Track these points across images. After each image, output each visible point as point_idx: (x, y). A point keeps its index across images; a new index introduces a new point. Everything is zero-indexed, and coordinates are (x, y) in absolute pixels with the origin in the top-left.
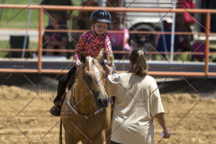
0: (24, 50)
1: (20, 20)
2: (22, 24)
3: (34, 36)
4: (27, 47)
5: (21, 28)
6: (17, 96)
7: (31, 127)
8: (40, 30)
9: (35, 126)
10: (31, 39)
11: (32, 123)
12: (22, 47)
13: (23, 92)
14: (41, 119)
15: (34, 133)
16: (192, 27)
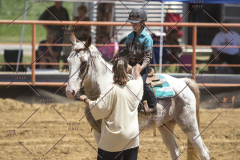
0: (18, 64)
1: (14, 35)
2: (16, 38)
3: (27, 50)
4: (21, 61)
5: (15, 42)
6: (12, 108)
7: (26, 138)
8: (33, 45)
9: (30, 137)
10: (25, 53)
11: (26, 134)
12: (16, 61)
13: (17, 104)
14: (35, 129)
15: (29, 144)
16: (180, 40)
